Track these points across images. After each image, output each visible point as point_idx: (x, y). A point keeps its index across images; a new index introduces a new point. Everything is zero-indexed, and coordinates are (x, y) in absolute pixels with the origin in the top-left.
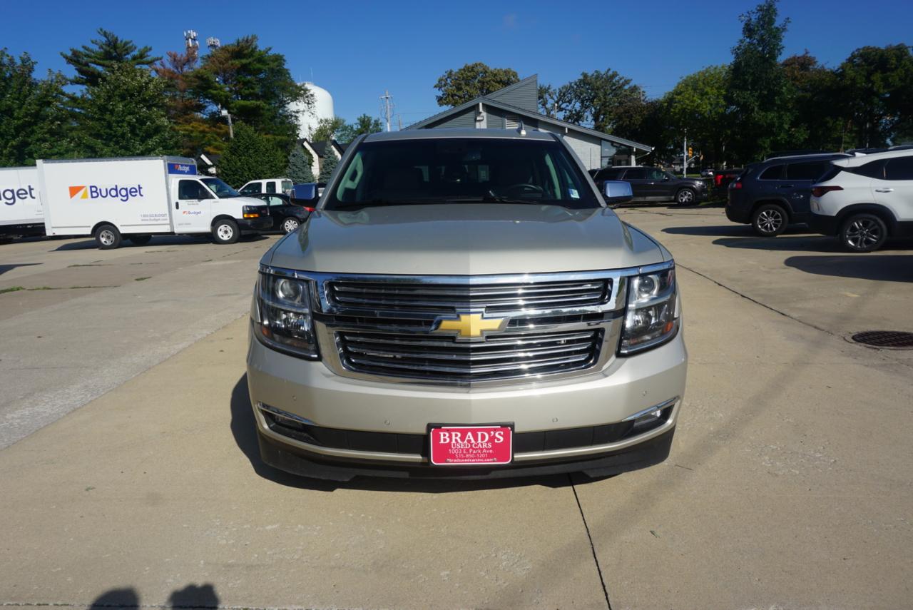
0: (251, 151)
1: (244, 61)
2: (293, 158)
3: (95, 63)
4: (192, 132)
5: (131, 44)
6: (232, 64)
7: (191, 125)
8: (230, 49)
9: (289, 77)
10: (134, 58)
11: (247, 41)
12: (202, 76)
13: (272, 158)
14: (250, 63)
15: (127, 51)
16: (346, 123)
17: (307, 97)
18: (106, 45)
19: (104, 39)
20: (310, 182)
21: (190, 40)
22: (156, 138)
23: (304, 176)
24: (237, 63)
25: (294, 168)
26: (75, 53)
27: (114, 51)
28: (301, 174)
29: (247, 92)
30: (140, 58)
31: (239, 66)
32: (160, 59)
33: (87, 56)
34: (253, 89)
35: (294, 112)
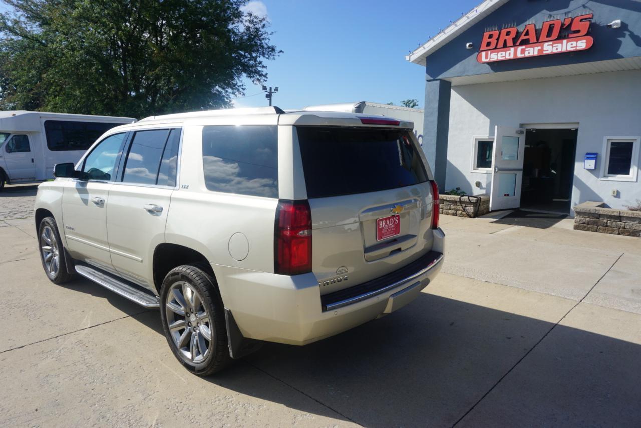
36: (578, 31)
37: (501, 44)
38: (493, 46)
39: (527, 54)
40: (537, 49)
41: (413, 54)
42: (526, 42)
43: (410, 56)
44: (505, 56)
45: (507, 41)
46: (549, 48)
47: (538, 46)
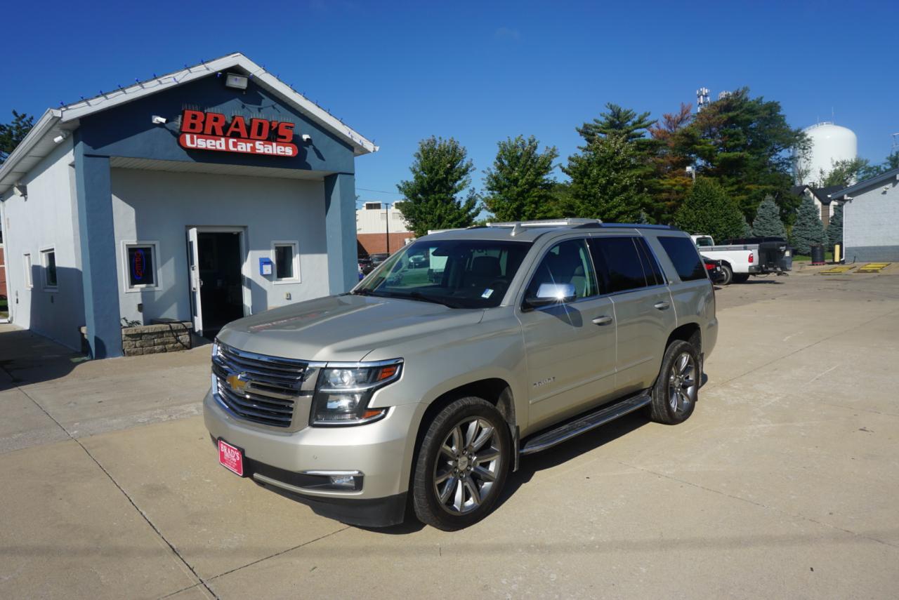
0: (708, 205)
1: (731, 114)
2: (761, 210)
3: (600, 132)
4: (675, 185)
5: (631, 113)
6: (719, 119)
7: (676, 179)
8: (719, 104)
9: (784, 124)
10: (634, 124)
11: (737, 94)
12: (688, 134)
13: (729, 211)
14: (738, 115)
15: (628, 119)
16: (870, 164)
17: (803, 142)
18: (611, 116)
19: (610, 112)
20: (778, 234)
21: (702, 97)
22: (623, 197)
23: (772, 228)
24: (724, 116)
25: (762, 219)
26: (586, 126)
27: (617, 122)
28: (768, 226)
29: (732, 144)
30: (639, 124)
31: (726, 119)
32: (656, 121)
33: (596, 127)
34: (738, 140)
35: (786, 159)
36: (284, 137)
37: (208, 130)
38: (199, 129)
39: (239, 149)
40: (249, 145)
41: (68, 109)
42: (236, 135)
43: (62, 111)
44: (215, 146)
45: (216, 128)
46: (261, 148)
47: (250, 143)
